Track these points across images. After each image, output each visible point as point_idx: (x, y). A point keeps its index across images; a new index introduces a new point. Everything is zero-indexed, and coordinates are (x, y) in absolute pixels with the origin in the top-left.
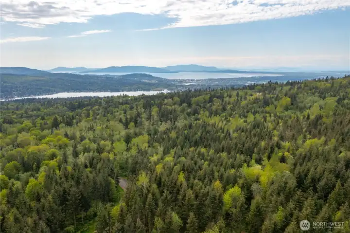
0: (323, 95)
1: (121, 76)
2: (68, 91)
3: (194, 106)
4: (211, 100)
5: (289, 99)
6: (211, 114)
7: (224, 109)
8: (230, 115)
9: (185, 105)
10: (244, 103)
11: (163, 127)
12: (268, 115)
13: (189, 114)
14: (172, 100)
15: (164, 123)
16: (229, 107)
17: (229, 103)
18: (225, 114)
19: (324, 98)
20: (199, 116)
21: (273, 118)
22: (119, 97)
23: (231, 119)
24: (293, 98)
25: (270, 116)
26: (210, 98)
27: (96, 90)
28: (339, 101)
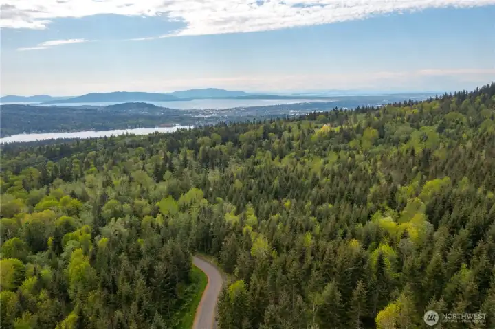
0: (415, 124)
1: (107, 107)
2: (28, 132)
3: (244, 145)
4: (265, 136)
5: (375, 131)
6: (274, 154)
7: (290, 147)
8: (303, 155)
9: (230, 143)
10: (314, 138)
11: (212, 176)
12: (354, 152)
13: (241, 157)
14: (210, 137)
15: (210, 171)
16: (295, 144)
17: (293, 139)
18: (294, 153)
19: (418, 128)
20: (257, 158)
21: (362, 156)
22: (122, 137)
23: (306, 160)
24: (380, 128)
25: (358, 153)
26: (264, 133)
27: (72, 129)
28: (440, 130)
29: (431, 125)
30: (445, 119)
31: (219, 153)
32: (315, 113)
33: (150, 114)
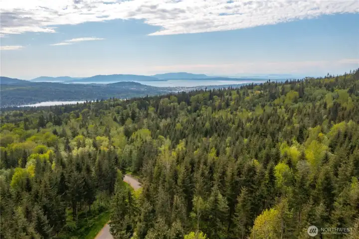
3: (193, 104)
4: (211, 98)
5: (297, 93)
6: (214, 109)
7: (228, 105)
8: (236, 110)
9: (183, 103)
10: (247, 99)
11: (163, 123)
12: (278, 107)
13: (189, 111)
14: (169, 99)
15: (163, 120)
16: (232, 103)
17: (231, 100)
18: (230, 109)
19: (333, 91)
20: (202, 112)
23: (238, 113)
24: (301, 91)
25: (281, 108)
26: (210, 96)
28: (351, 91)
29: (344, 89)
30: (355, 85)
31: (172, 108)
32: (252, 85)
33: (137, 90)
